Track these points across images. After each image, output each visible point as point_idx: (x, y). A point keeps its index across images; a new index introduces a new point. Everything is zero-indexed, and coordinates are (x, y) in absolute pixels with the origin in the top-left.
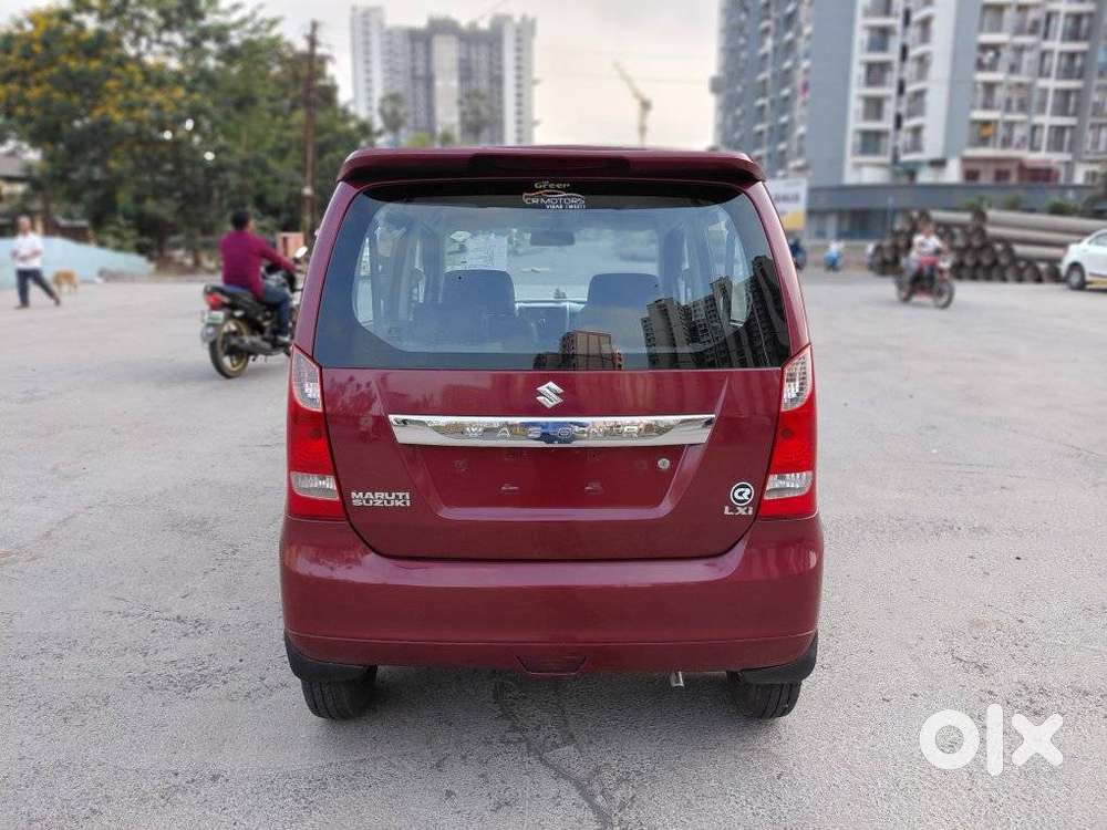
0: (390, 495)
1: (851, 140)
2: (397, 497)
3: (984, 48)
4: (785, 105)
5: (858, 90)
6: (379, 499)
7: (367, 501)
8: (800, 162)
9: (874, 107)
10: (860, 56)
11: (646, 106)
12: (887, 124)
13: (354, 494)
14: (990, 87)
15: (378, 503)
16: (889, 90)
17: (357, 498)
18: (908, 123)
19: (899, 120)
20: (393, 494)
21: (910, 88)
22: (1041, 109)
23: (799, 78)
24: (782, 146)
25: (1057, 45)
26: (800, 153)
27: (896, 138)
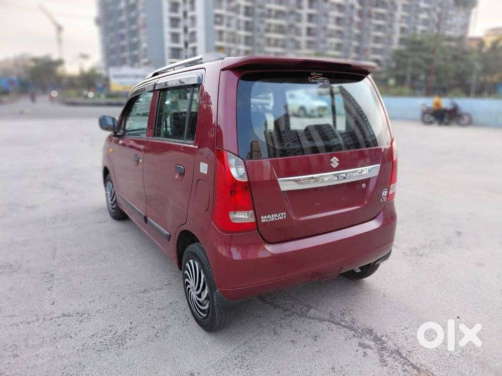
0: (278, 215)
1: (167, 52)
2: (281, 215)
3: (217, 16)
4: (134, 33)
5: (167, 30)
6: (273, 217)
7: (268, 219)
8: (145, 60)
9: (175, 37)
10: (167, 15)
11: (60, 29)
12: (181, 45)
13: (262, 217)
14: (221, 32)
15: (273, 219)
16: (180, 30)
17: (264, 219)
18: (191, 45)
19: (186, 44)
20: (279, 214)
21: (190, 30)
22: (239, 43)
23: (140, 22)
24: (136, 52)
25: (242, 18)
26: (145, 56)
27: (186, 52)
